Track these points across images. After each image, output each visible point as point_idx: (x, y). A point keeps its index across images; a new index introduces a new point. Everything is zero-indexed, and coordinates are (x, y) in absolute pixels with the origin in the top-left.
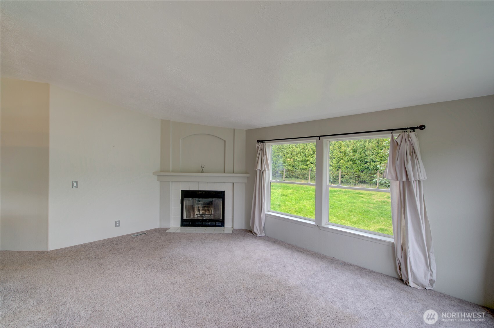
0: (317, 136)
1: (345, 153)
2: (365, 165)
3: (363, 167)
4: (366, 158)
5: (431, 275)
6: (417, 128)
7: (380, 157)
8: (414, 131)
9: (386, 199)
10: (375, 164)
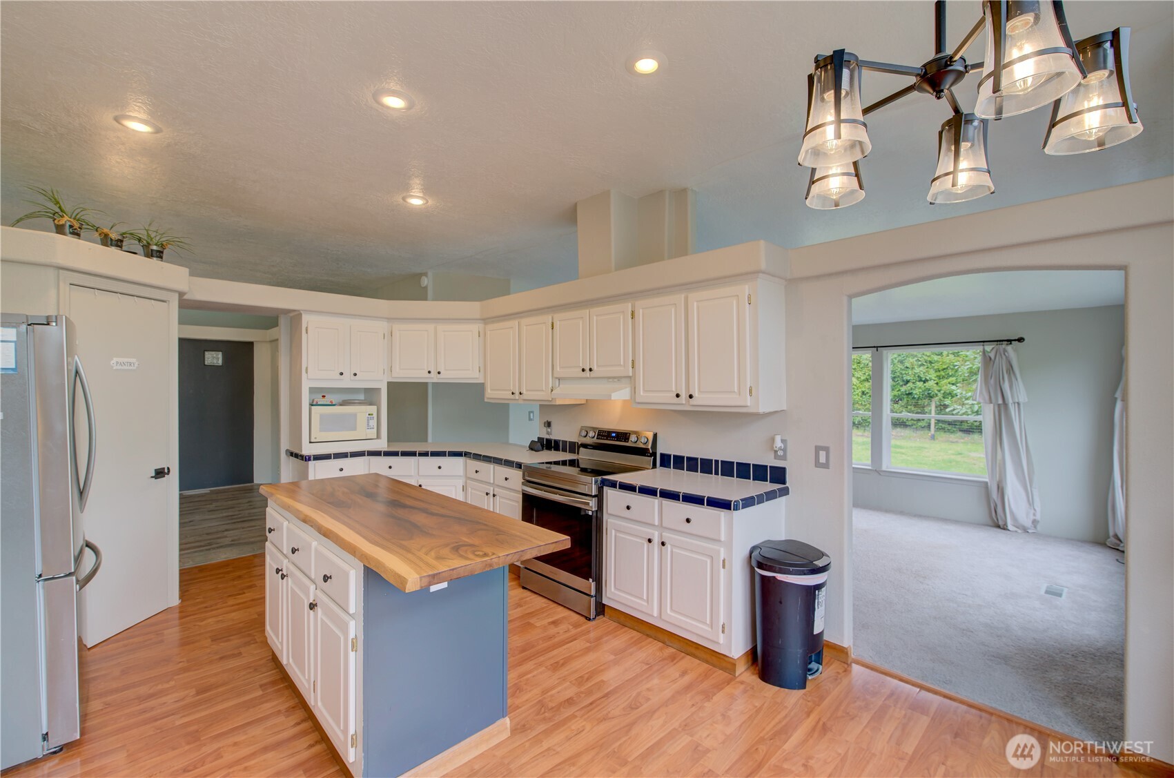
0: (874, 347)
1: (859, 363)
2: (903, 389)
3: (899, 393)
4: (906, 374)
5: (1034, 515)
6: (1015, 340)
7: (936, 371)
8: (1011, 344)
9: (953, 457)
10: (925, 385)
